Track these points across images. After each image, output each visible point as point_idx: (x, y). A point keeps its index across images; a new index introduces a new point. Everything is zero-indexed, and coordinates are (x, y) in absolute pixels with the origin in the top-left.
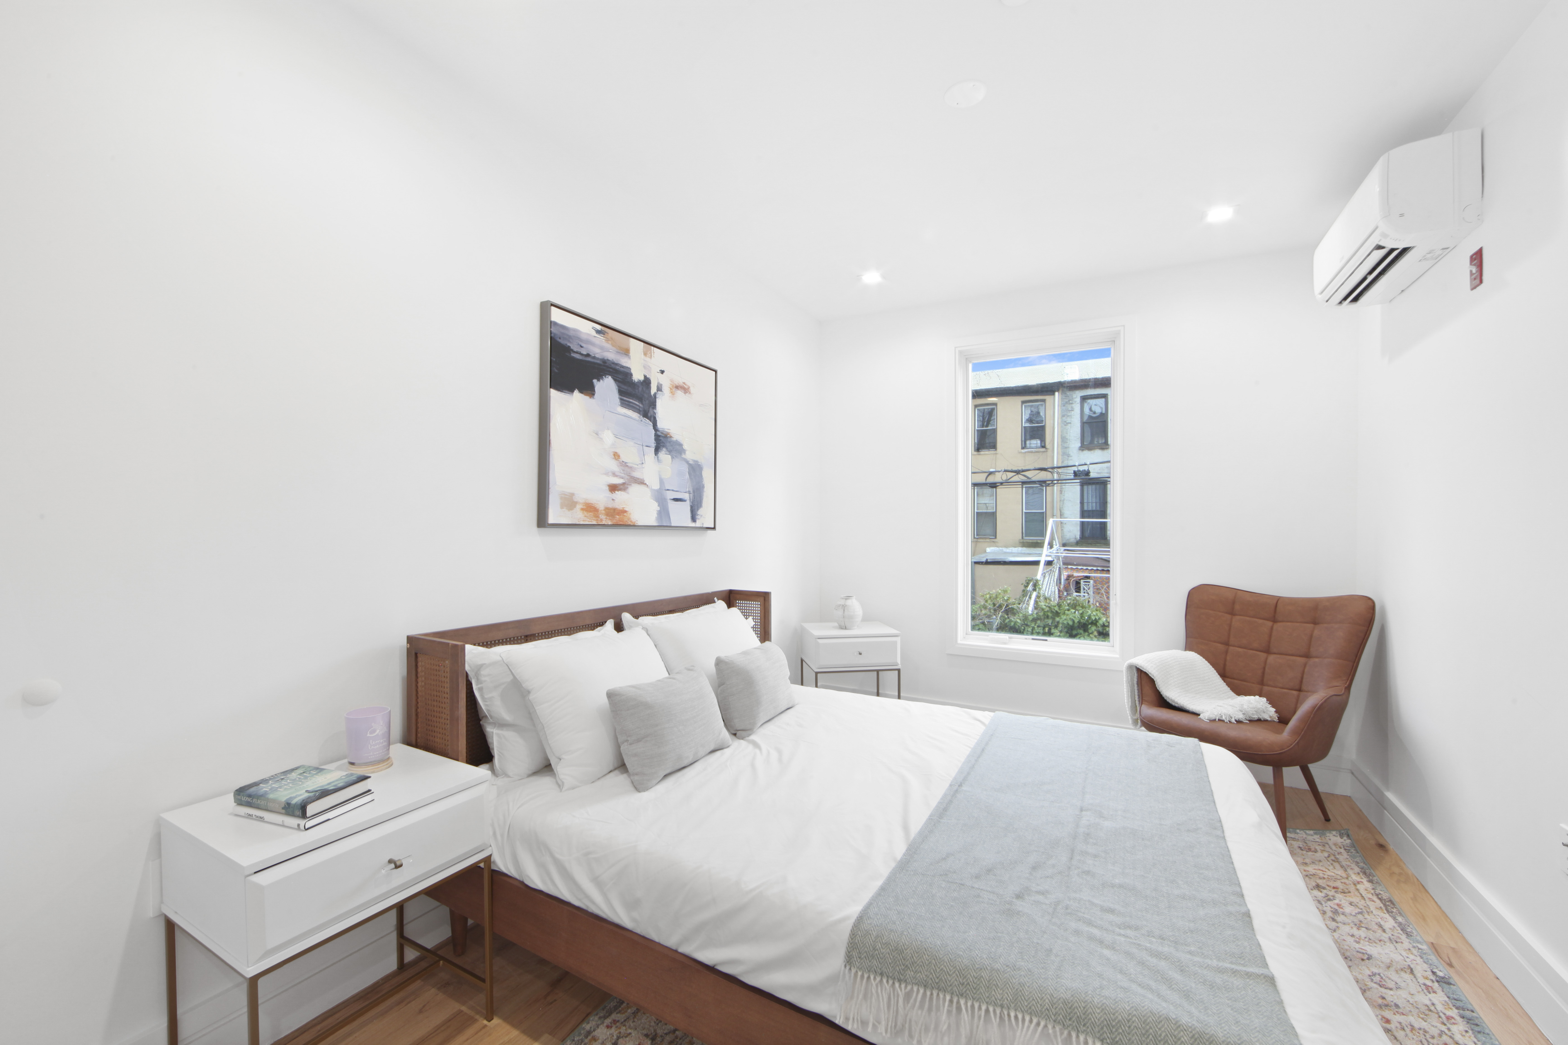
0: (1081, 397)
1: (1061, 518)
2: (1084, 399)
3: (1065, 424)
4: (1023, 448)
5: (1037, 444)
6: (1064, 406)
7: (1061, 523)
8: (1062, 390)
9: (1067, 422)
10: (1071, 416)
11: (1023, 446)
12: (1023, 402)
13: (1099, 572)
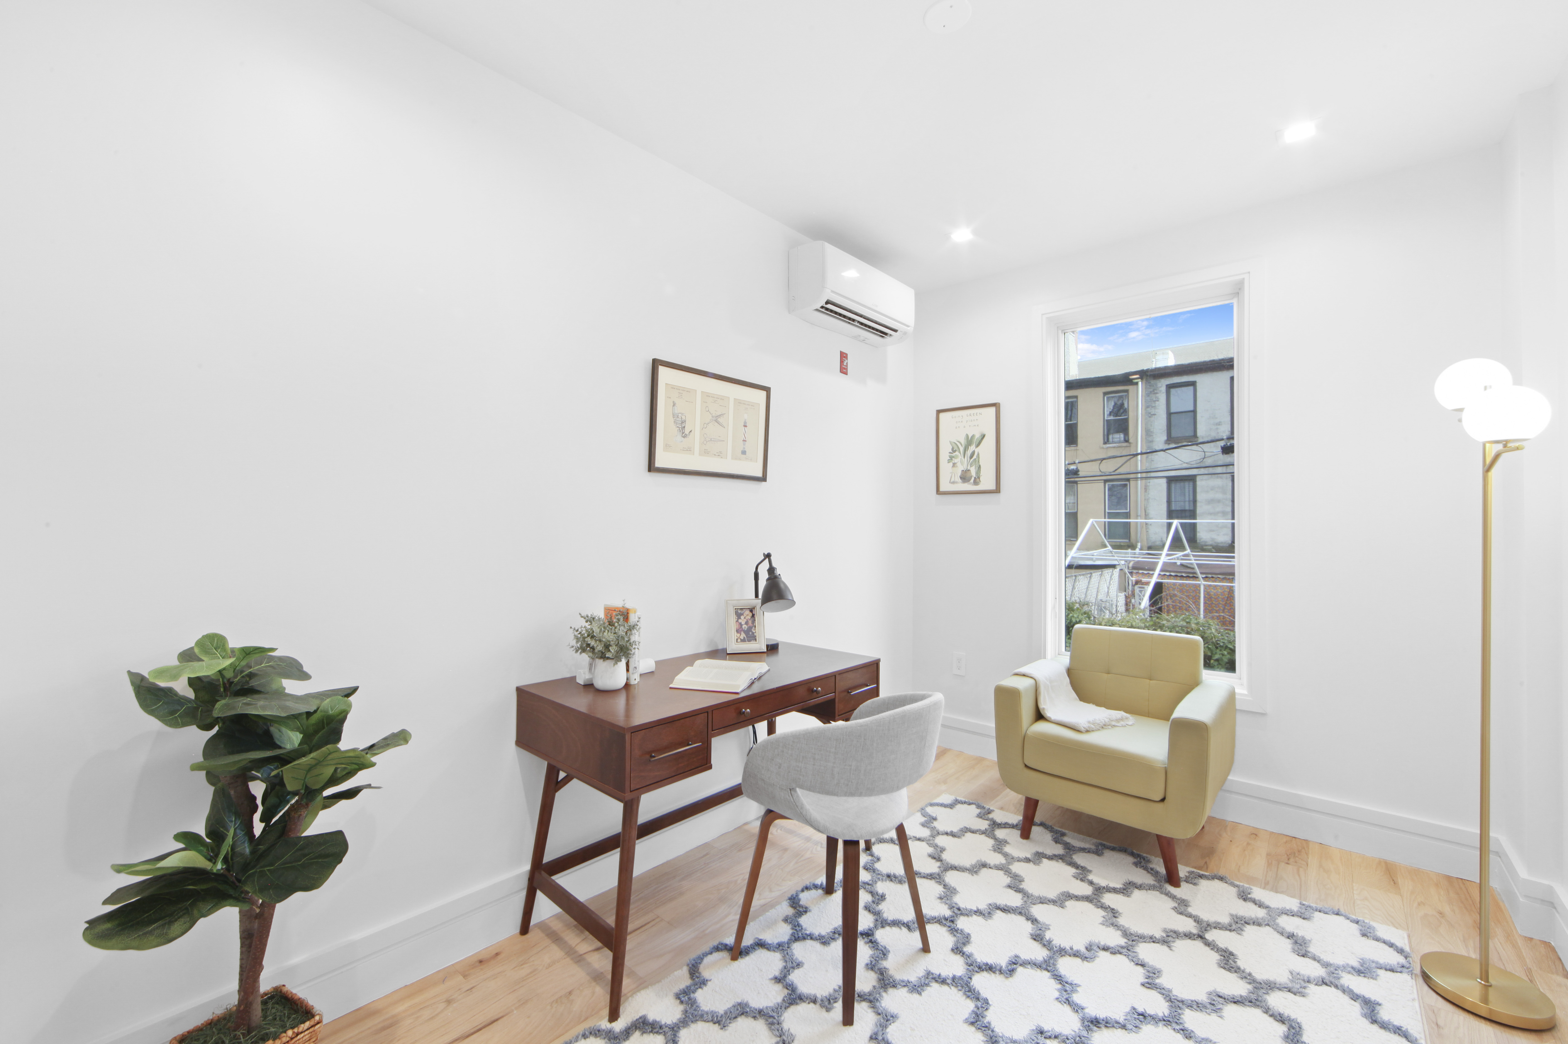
0: (1167, 385)
1: (1146, 519)
2: (1170, 387)
3: (1149, 415)
4: (1105, 443)
5: (1120, 438)
6: (1148, 396)
7: (1146, 524)
8: (1146, 379)
9: (1152, 413)
10: (1155, 407)
11: (1106, 441)
12: (1105, 394)
13: (1172, 577)
